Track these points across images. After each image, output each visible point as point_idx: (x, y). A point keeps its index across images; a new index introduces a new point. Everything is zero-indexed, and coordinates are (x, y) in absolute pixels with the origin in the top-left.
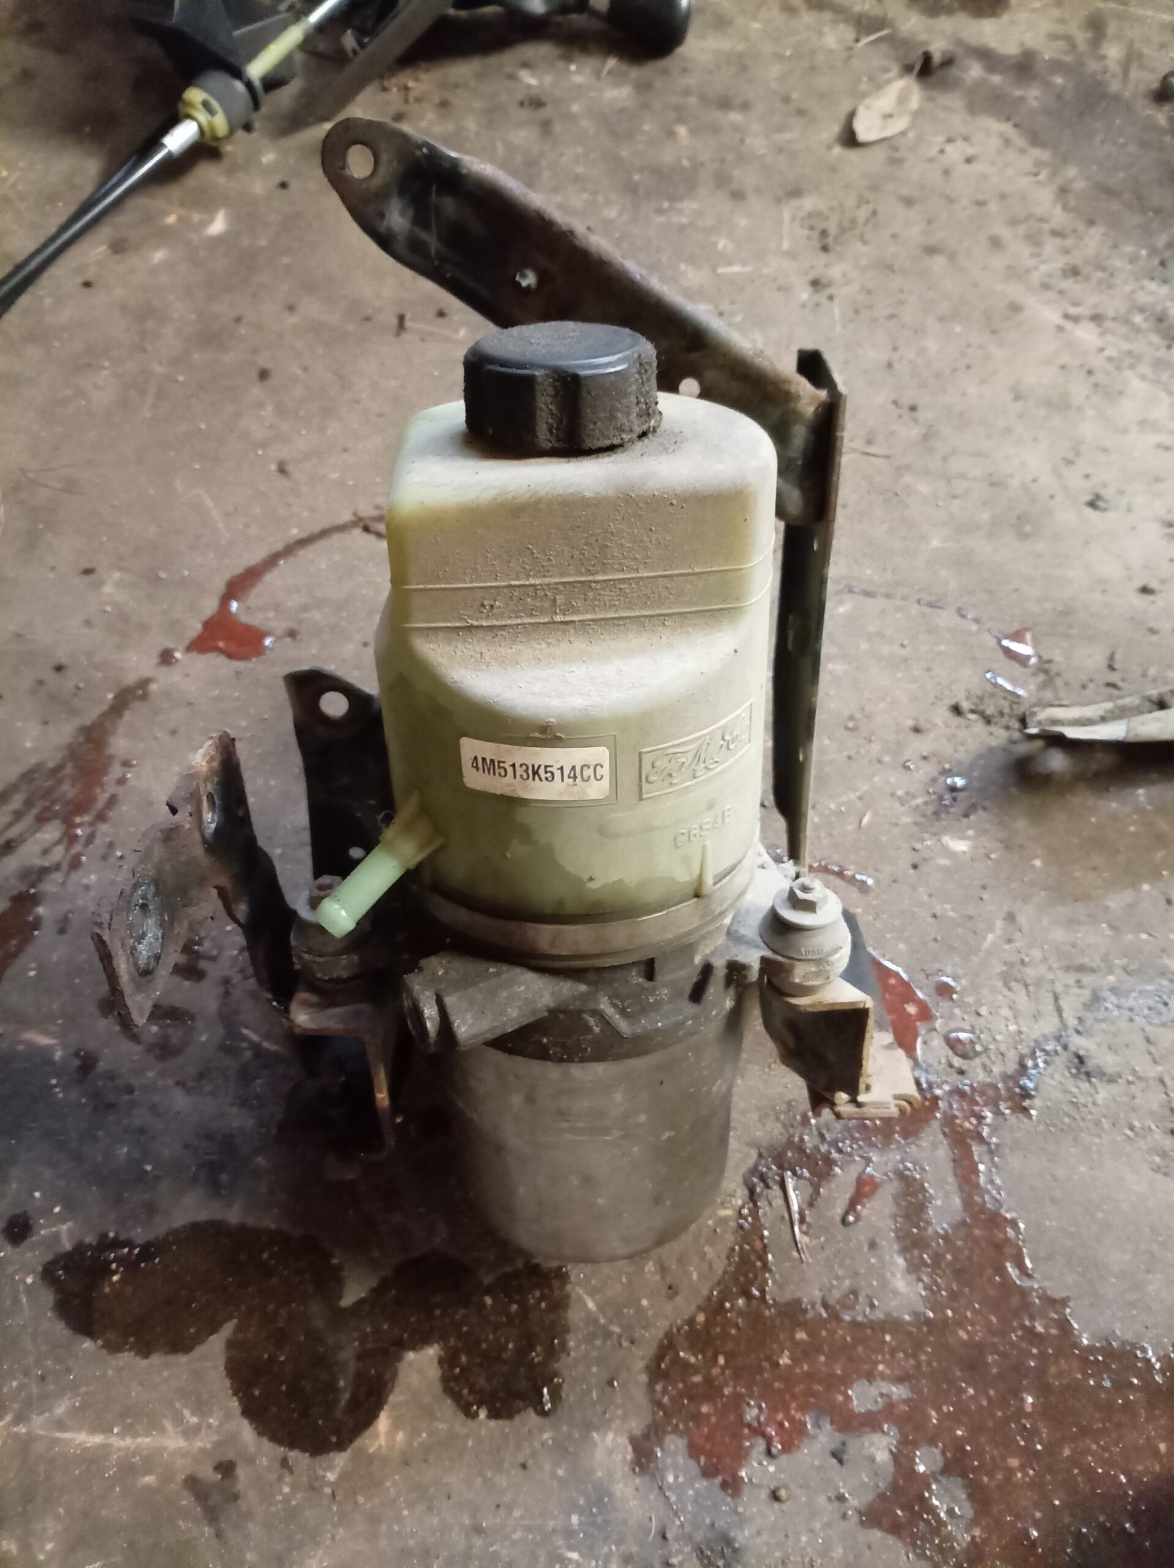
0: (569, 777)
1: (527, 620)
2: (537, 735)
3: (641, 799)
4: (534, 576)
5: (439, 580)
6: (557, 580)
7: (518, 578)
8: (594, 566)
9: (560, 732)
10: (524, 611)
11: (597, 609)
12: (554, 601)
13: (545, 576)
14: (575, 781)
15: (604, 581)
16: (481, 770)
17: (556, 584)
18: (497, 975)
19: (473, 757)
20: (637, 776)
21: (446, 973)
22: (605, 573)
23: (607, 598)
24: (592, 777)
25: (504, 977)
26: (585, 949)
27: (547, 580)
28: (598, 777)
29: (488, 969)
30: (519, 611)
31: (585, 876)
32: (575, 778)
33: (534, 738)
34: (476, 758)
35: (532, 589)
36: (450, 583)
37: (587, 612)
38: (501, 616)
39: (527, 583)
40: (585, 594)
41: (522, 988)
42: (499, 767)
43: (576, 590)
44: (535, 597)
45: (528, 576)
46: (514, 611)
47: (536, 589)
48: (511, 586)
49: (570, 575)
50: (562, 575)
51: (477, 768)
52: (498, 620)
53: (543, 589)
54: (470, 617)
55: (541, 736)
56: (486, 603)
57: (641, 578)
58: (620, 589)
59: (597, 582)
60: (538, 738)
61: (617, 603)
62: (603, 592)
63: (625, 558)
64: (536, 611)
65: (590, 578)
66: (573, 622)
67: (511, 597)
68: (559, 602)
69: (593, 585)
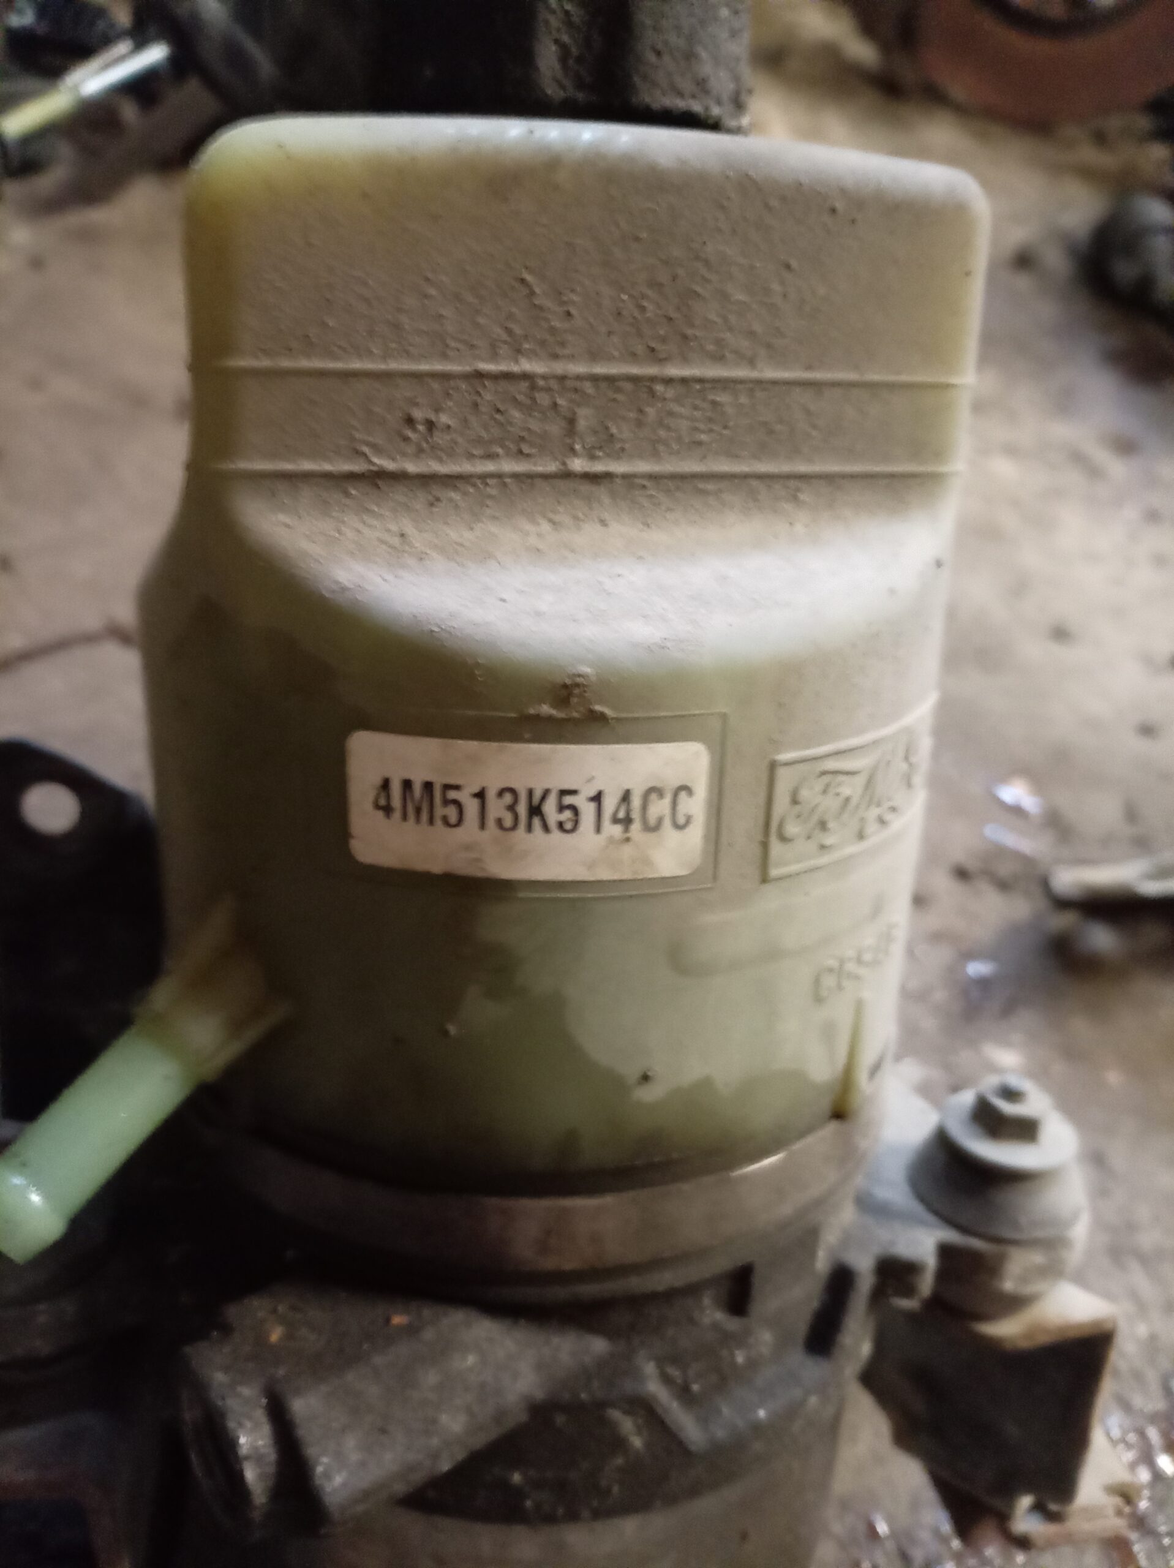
0: (615, 820)
1: (508, 466)
2: (546, 709)
3: (765, 879)
4: (532, 355)
5: (309, 346)
6: (581, 369)
7: (494, 356)
8: (663, 340)
9: (601, 702)
10: (501, 443)
11: (661, 448)
12: (572, 421)
13: (555, 357)
14: (626, 830)
15: (684, 381)
16: (397, 815)
17: (579, 378)
18: (411, 1331)
19: (377, 781)
20: (761, 821)
21: (289, 1336)
22: (685, 360)
23: (684, 425)
24: (667, 822)
25: (429, 1334)
26: (615, 1252)
27: (559, 368)
28: (681, 820)
29: (388, 1320)
30: (491, 442)
31: (630, 1071)
32: (627, 821)
33: (537, 718)
34: (386, 785)
35: (524, 385)
36: (334, 357)
37: (641, 457)
38: (451, 453)
39: (515, 368)
40: (641, 411)
41: (471, 1360)
42: (446, 802)
43: (620, 397)
44: (530, 408)
45: (518, 352)
46: (479, 441)
47: (533, 387)
48: (480, 375)
49: (610, 358)
50: (594, 356)
51: (387, 810)
52: (440, 460)
53: (548, 390)
54: (378, 450)
55: (554, 712)
56: (418, 414)
57: (759, 382)
58: (714, 403)
59: (668, 381)
60: (550, 719)
61: (703, 437)
62: (677, 408)
63: (730, 329)
64: (532, 445)
65: (651, 370)
66: (608, 476)
67: (476, 405)
68: (582, 424)
69: (659, 388)
